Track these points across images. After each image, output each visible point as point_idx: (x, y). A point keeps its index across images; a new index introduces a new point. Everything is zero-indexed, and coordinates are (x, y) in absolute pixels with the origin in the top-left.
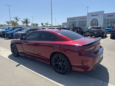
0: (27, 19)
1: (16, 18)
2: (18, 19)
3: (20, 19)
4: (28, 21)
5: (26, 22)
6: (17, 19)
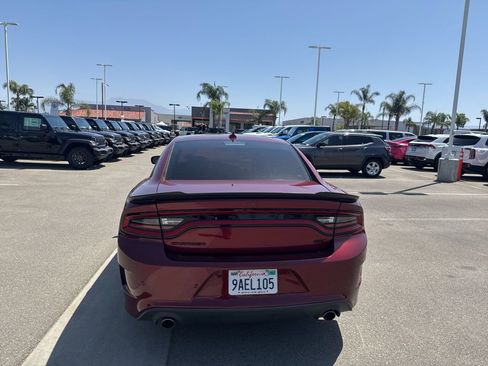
0: (403, 93)
1: (363, 92)
2: (369, 95)
3: (377, 94)
4: (404, 102)
5: (398, 107)
6: (365, 96)
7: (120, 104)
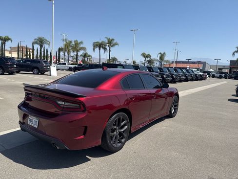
7: (187, 60)
